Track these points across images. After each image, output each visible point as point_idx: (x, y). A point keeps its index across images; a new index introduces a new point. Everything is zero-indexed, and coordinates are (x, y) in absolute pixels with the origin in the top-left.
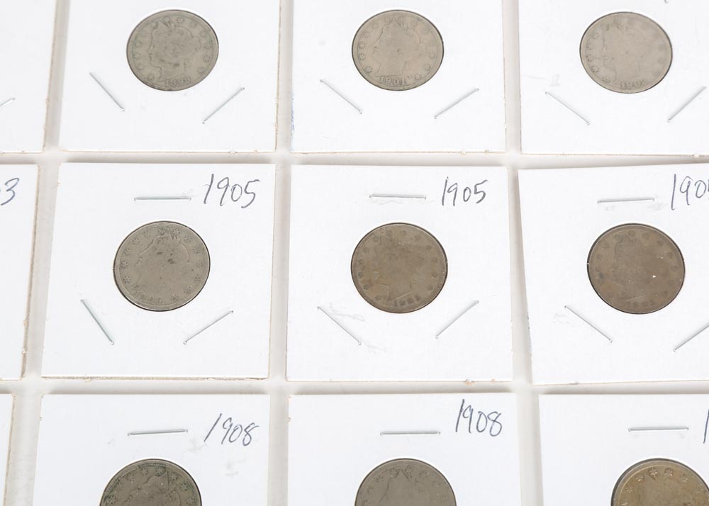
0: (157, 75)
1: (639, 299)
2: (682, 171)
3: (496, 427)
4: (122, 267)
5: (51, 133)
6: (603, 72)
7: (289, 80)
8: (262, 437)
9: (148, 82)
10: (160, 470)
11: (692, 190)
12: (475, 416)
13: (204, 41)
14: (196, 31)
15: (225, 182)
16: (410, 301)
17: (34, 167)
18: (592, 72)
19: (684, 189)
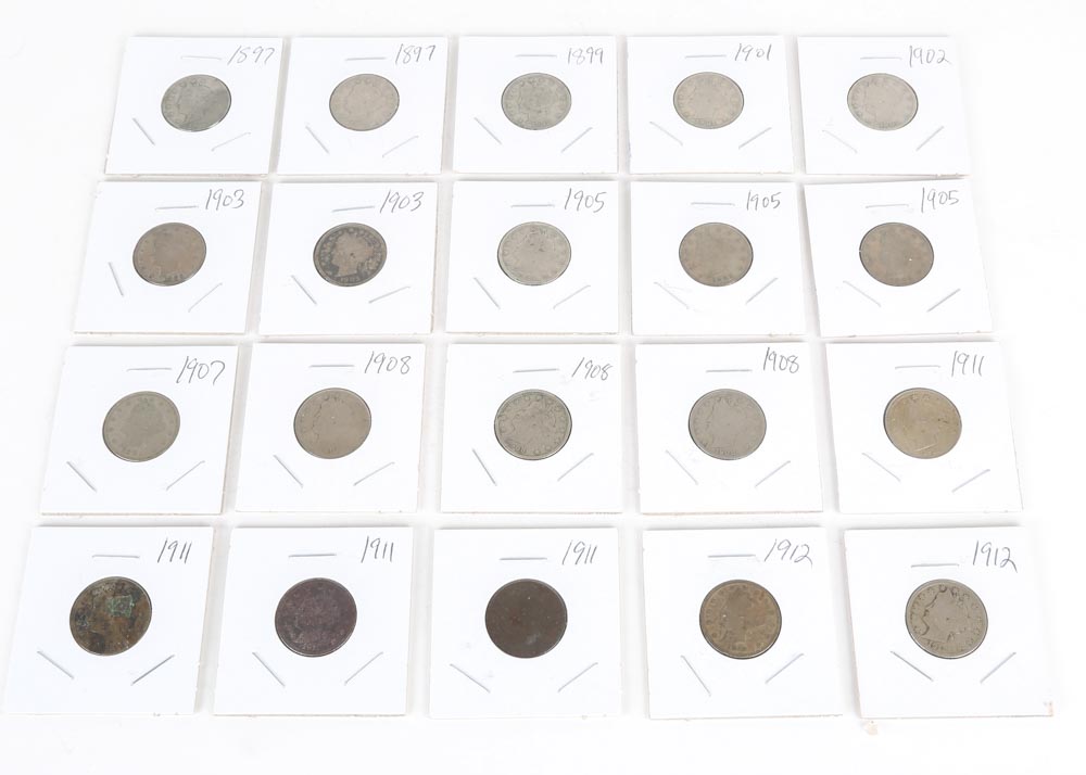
0: (525, 119)
1: (901, 276)
2: (929, 185)
3: (794, 367)
4: (503, 254)
5: (447, 160)
6: (866, 116)
7: (626, 124)
8: (616, 374)
9: (519, 123)
10: (539, 397)
11: (937, 199)
12: (778, 359)
13: (559, 95)
14: (554, 88)
15: (580, 194)
16: (725, 278)
17: (435, 185)
18: (858, 116)
19: (931, 197)
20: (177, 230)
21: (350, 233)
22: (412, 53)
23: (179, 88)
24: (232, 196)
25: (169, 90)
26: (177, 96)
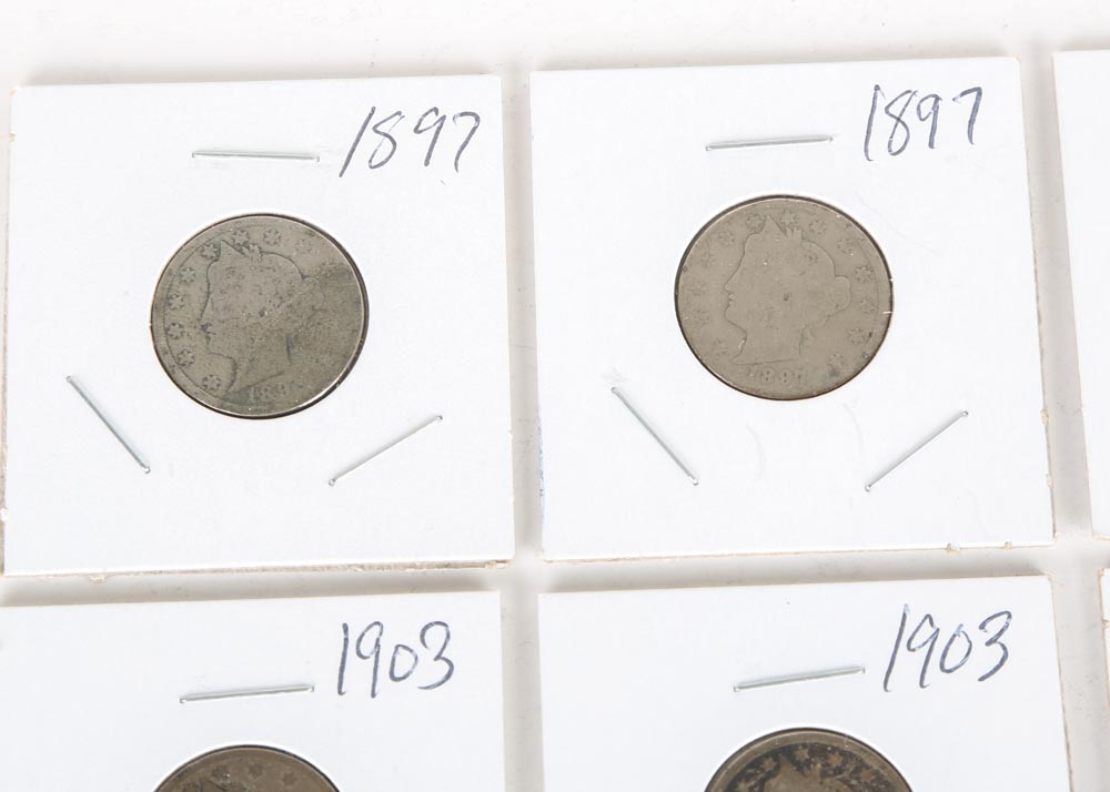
17: (1043, 582)
20: (256, 770)
21: (801, 767)
22: (910, 117)
23: (199, 264)
24: (415, 643)
25: (166, 271)
26: (195, 293)
